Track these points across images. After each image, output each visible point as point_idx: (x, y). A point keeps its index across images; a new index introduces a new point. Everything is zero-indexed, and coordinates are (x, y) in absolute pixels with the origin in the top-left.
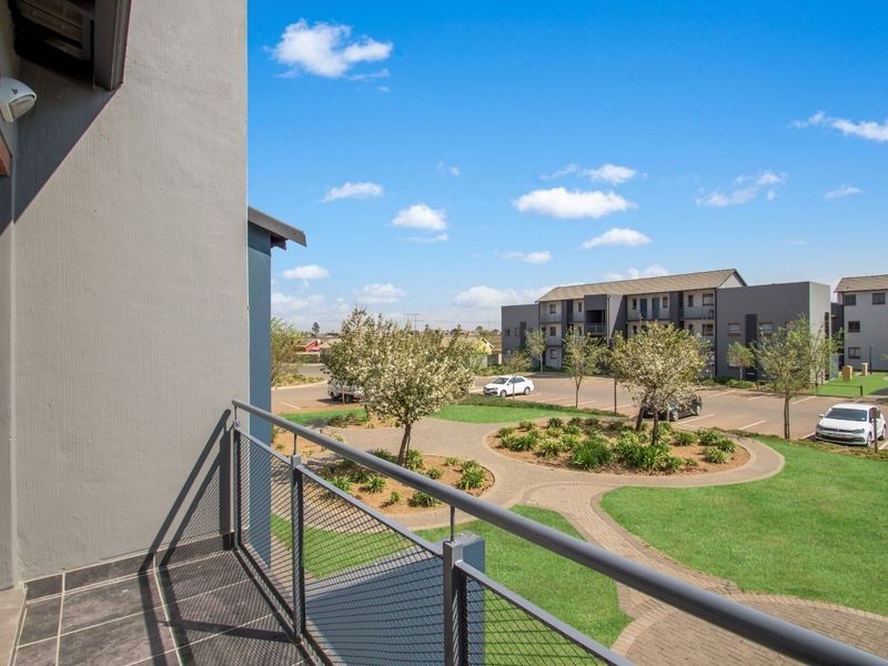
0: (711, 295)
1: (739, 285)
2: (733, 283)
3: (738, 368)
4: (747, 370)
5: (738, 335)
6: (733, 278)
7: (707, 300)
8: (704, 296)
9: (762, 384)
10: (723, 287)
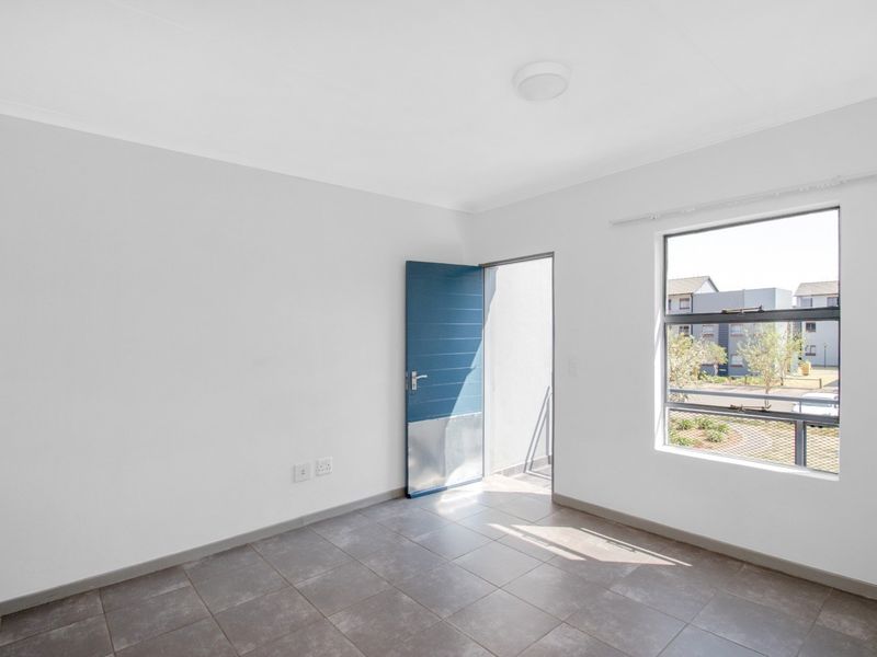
0: (688, 300)
1: (712, 291)
2: (707, 289)
3: (712, 365)
4: (720, 366)
5: (712, 335)
6: (707, 283)
7: (684, 304)
8: (681, 300)
9: (733, 379)
10: (699, 292)
